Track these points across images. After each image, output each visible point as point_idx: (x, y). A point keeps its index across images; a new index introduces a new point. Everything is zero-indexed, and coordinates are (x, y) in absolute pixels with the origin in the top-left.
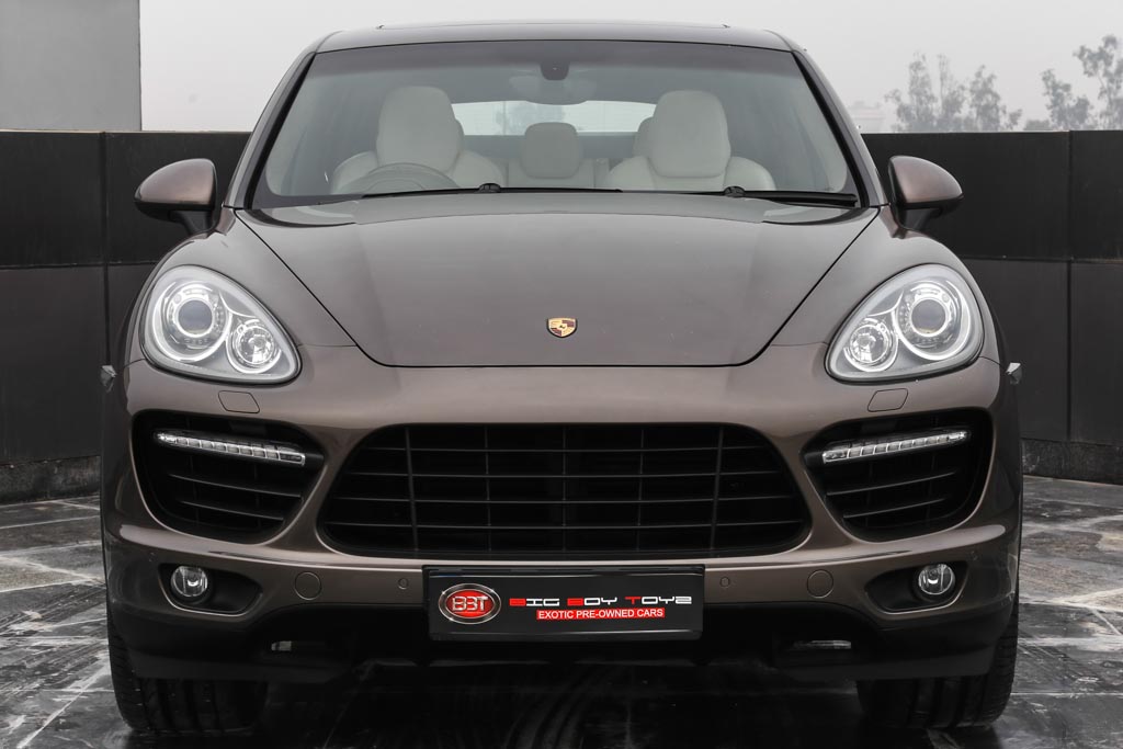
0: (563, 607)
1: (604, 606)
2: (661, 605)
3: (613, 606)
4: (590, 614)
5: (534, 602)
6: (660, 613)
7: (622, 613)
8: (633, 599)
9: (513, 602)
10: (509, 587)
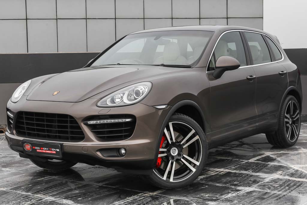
0: (40, 149)
1: (46, 150)
2: (55, 151)
3: (48, 150)
4: (44, 151)
5: (36, 148)
6: (55, 152)
7: (49, 152)
8: (50, 149)
9: (33, 147)
10: (33, 145)
